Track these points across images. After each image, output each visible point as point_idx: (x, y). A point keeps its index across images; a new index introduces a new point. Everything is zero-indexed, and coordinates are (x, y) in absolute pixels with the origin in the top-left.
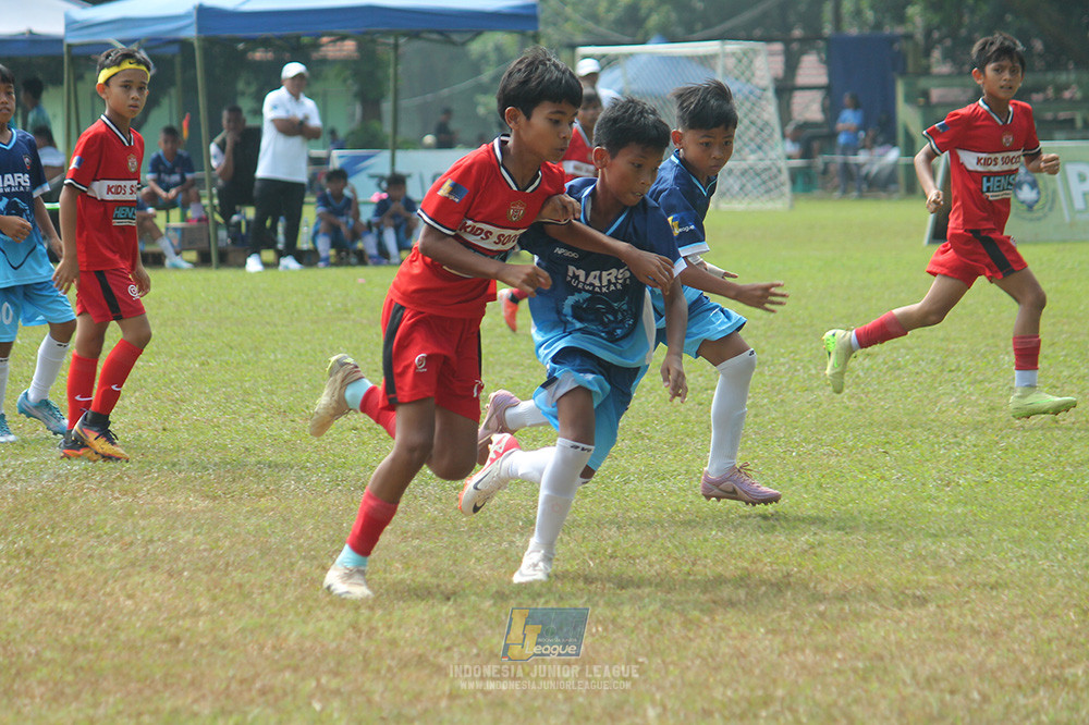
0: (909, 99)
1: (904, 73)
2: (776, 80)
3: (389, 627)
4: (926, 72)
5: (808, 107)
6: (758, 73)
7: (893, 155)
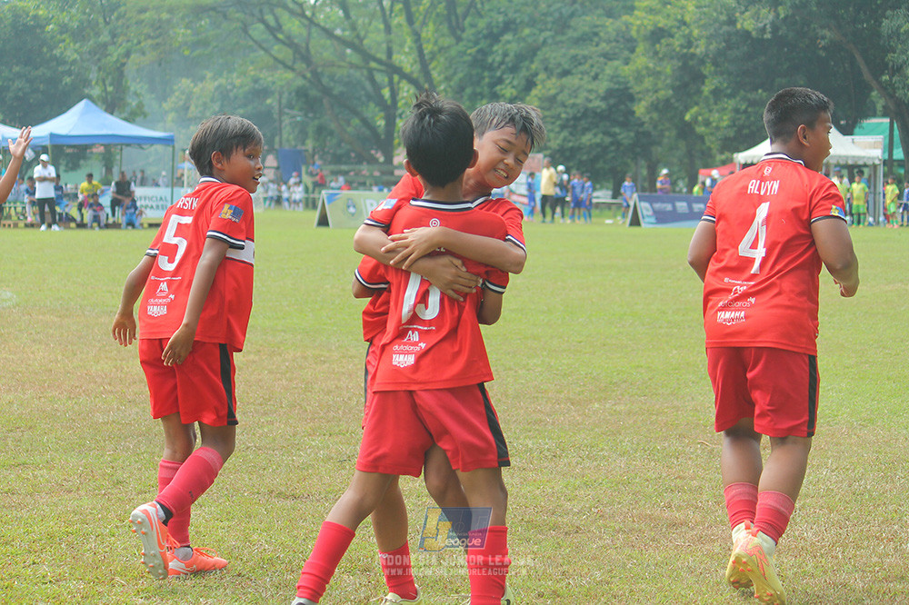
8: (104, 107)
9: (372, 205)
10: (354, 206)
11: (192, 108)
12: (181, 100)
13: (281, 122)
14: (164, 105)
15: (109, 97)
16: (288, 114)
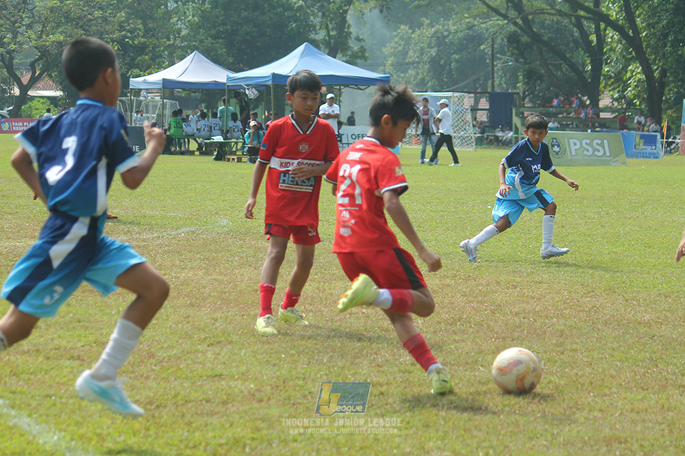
0: (517, 115)
1: (515, 106)
2: (471, 106)
3: (330, 289)
4: (523, 106)
5: (483, 117)
6: (465, 104)
7: (511, 134)
8: (327, 51)
9: (575, 144)
10: (558, 146)
11: (411, 53)
12: (400, 45)
13: (493, 66)
14: (384, 50)
15: (332, 41)
16: (500, 59)
